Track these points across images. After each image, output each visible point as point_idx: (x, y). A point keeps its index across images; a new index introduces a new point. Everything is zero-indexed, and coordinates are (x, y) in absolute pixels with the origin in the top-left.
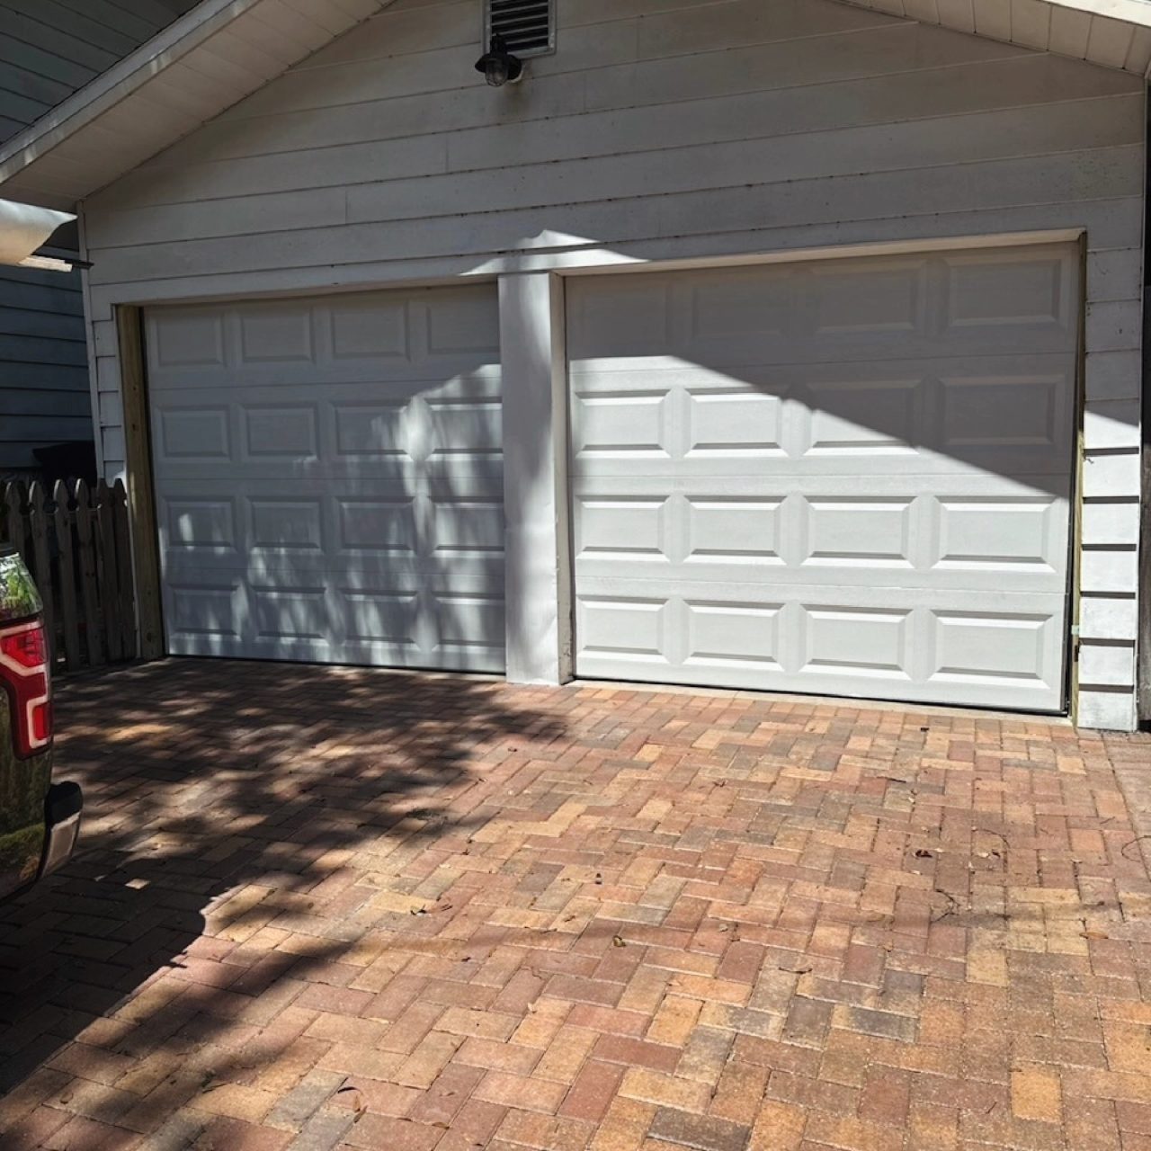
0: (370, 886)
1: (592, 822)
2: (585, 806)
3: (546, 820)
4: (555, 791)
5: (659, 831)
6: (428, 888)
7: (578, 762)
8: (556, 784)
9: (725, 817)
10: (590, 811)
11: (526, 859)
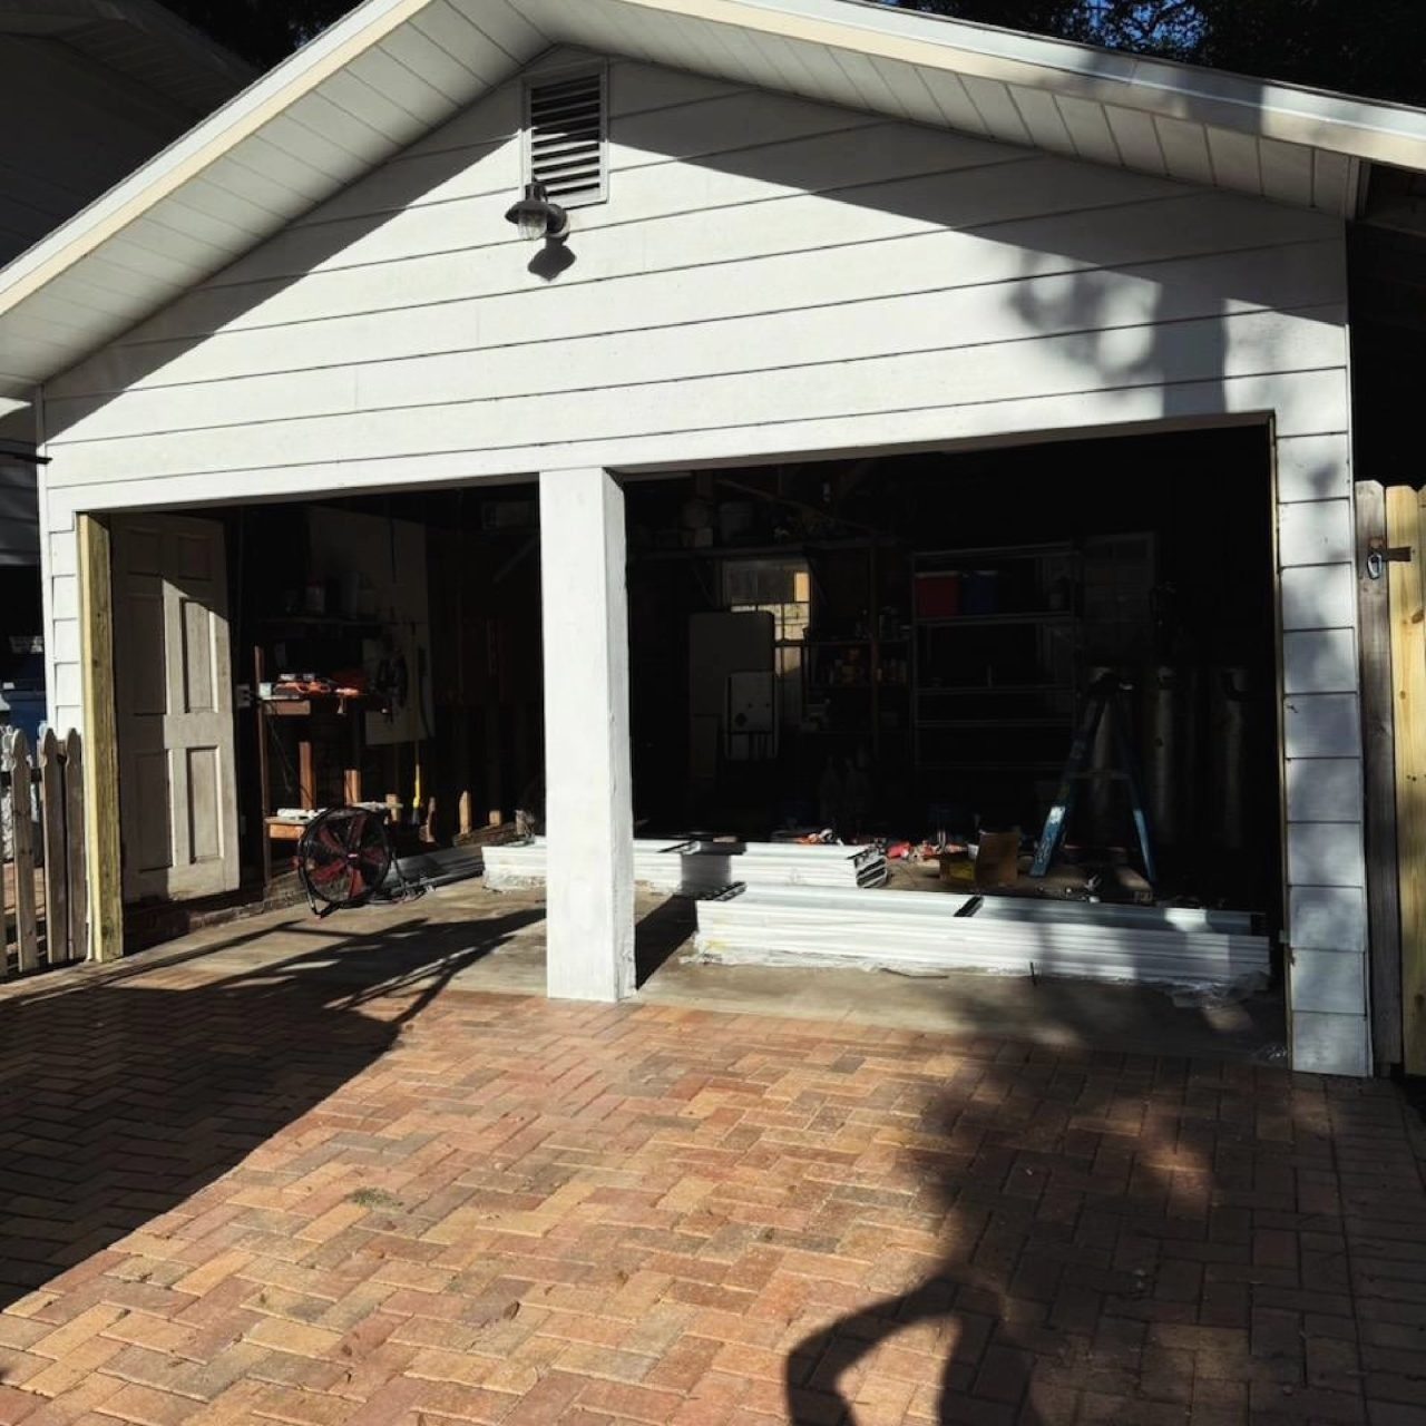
0: (260, 1310)
1: (594, 1214)
2: (593, 1189)
3: (533, 1209)
4: (560, 1163)
5: (681, 1230)
6: (338, 1315)
7: (603, 1119)
8: (562, 1153)
9: (779, 1206)
10: (596, 1198)
11: (485, 1271)
